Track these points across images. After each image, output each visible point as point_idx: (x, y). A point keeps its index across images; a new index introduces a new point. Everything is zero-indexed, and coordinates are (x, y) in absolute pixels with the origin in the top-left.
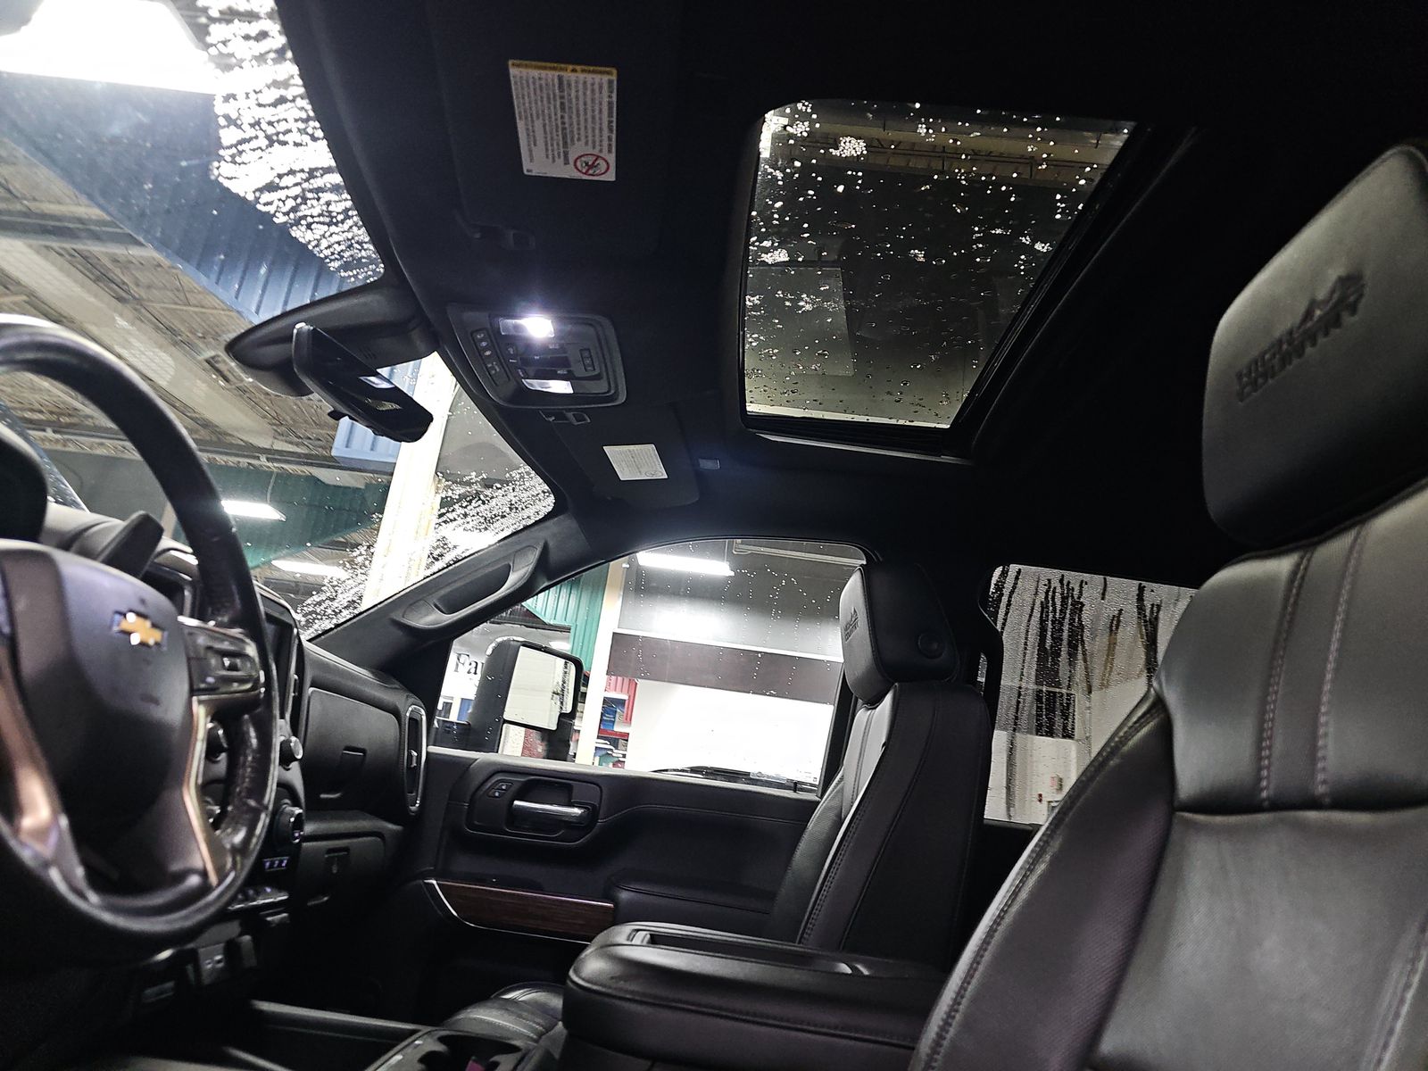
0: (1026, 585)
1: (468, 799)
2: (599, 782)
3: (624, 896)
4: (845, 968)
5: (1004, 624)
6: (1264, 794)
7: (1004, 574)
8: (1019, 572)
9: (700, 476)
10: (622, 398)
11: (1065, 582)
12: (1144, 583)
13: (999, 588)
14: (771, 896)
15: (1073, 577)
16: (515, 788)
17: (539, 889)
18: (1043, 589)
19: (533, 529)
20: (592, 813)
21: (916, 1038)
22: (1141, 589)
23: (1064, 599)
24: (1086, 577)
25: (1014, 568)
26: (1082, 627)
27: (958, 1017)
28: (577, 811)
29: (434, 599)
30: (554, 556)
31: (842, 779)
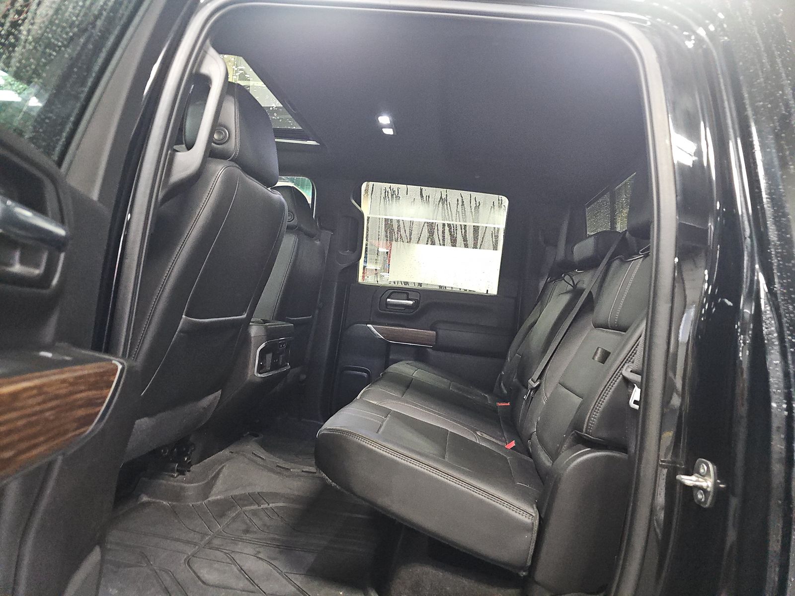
0: (377, 190)
7: (367, 186)
11: (392, 188)
12: (422, 187)
15: (394, 186)
18: (384, 192)
22: (421, 190)
24: (399, 186)
25: (371, 183)
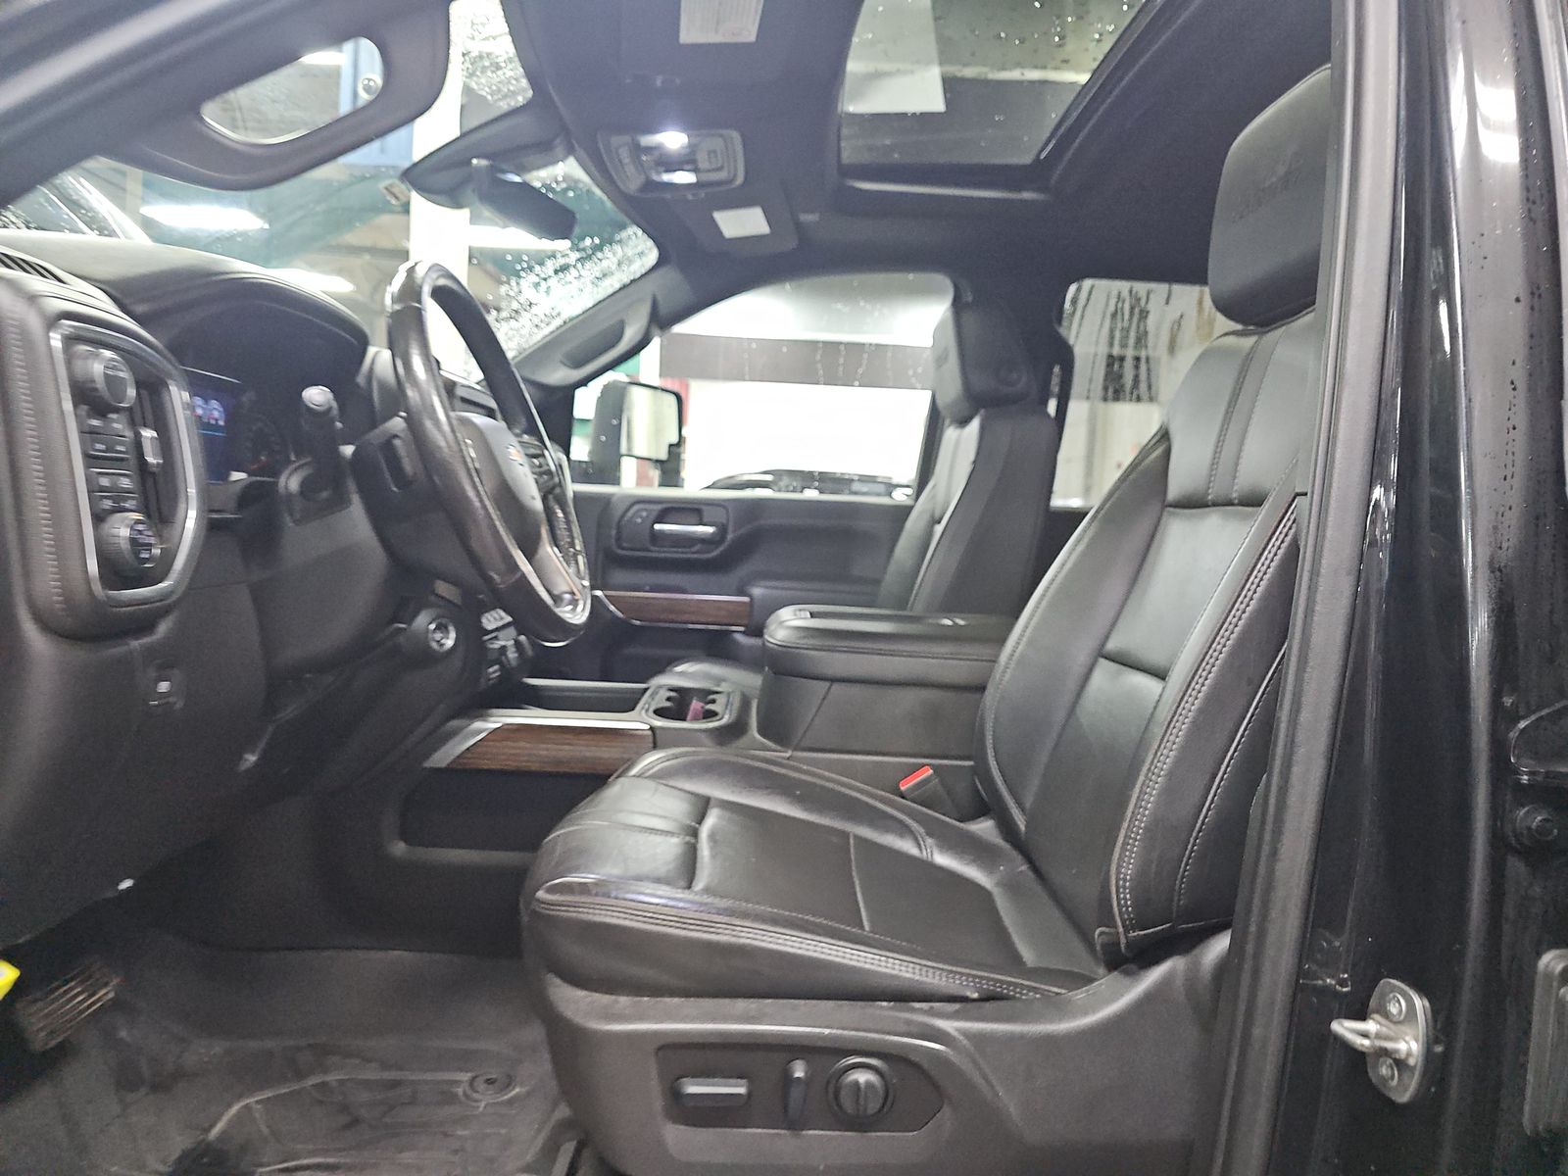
0: (1099, 298)
1: (614, 526)
2: (726, 504)
3: (757, 591)
4: (948, 622)
5: (1077, 337)
6: (1210, 497)
7: (1079, 290)
8: (1092, 287)
9: (799, 226)
10: (740, 180)
11: (1134, 292)
13: (1074, 301)
14: (877, 582)
15: (1141, 287)
16: (655, 514)
17: (684, 591)
18: (1113, 302)
19: (640, 283)
20: (723, 530)
21: (997, 656)
23: (1132, 309)
24: (1153, 286)
25: (1087, 283)
26: (1146, 333)
27: (1024, 639)
28: (710, 530)
29: (559, 356)
30: (663, 310)
31: (934, 487)
